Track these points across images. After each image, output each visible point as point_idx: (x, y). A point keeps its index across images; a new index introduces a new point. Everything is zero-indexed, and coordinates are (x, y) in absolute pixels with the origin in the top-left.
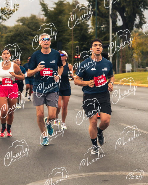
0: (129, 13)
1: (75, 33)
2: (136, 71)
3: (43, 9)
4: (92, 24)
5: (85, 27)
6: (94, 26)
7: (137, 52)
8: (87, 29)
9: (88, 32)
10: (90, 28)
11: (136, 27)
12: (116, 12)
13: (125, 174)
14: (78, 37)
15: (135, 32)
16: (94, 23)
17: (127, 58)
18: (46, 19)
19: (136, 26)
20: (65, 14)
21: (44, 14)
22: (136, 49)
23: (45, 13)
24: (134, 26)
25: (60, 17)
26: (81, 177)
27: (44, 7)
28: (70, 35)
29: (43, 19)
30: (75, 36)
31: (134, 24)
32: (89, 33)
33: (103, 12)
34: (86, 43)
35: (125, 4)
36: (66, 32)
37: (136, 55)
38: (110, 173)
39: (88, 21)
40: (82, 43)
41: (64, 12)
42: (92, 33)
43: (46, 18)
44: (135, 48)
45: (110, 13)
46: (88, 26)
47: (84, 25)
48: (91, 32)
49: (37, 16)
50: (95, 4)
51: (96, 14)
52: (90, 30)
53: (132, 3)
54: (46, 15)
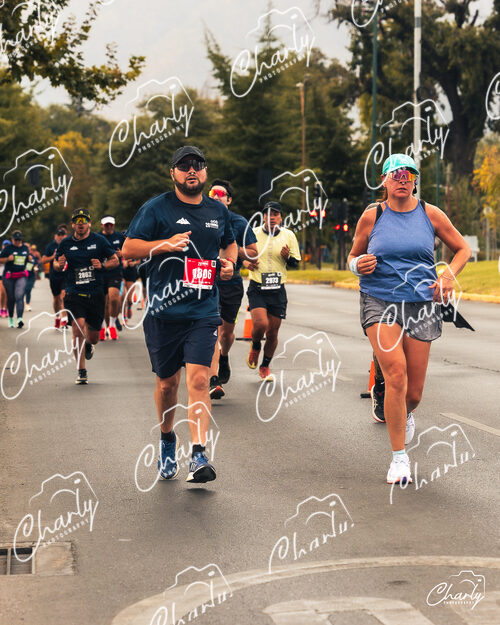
0: (470, 87)
1: (312, 144)
2: (490, 259)
3: (217, 71)
4: (361, 117)
5: (340, 126)
6: (367, 125)
7: (494, 203)
8: (347, 133)
9: (349, 143)
10: (357, 129)
11: (492, 129)
12: (433, 84)
13: (456, 564)
14: (321, 157)
15: (490, 142)
16: (366, 117)
17: (464, 218)
18: (226, 101)
19: (492, 126)
20: (281, 88)
21: (219, 87)
22: (492, 192)
23: (222, 84)
24: (486, 125)
25: (267, 96)
26: (325, 570)
27: (221, 66)
28: (296, 149)
29: (217, 102)
30: (311, 152)
31: (487, 120)
32: (353, 144)
33: (396, 83)
34: (344, 173)
35: (460, 61)
36: (284, 141)
37: (491, 210)
38: (413, 560)
39: (350, 109)
40: (331, 172)
41: (279, 83)
42: (363, 144)
43: (226, 98)
44: (490, 190)
45: (417, 85)
46: (351, 122)
47: (337, 119)
48: (358, 142)
49: (199, 94)
50: (371, 59)
51: (374, 90)
52: (355, 137)
53: (479, 58)
54: (225, 89)
